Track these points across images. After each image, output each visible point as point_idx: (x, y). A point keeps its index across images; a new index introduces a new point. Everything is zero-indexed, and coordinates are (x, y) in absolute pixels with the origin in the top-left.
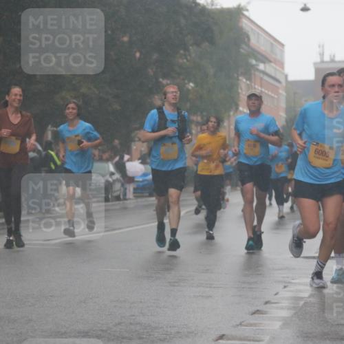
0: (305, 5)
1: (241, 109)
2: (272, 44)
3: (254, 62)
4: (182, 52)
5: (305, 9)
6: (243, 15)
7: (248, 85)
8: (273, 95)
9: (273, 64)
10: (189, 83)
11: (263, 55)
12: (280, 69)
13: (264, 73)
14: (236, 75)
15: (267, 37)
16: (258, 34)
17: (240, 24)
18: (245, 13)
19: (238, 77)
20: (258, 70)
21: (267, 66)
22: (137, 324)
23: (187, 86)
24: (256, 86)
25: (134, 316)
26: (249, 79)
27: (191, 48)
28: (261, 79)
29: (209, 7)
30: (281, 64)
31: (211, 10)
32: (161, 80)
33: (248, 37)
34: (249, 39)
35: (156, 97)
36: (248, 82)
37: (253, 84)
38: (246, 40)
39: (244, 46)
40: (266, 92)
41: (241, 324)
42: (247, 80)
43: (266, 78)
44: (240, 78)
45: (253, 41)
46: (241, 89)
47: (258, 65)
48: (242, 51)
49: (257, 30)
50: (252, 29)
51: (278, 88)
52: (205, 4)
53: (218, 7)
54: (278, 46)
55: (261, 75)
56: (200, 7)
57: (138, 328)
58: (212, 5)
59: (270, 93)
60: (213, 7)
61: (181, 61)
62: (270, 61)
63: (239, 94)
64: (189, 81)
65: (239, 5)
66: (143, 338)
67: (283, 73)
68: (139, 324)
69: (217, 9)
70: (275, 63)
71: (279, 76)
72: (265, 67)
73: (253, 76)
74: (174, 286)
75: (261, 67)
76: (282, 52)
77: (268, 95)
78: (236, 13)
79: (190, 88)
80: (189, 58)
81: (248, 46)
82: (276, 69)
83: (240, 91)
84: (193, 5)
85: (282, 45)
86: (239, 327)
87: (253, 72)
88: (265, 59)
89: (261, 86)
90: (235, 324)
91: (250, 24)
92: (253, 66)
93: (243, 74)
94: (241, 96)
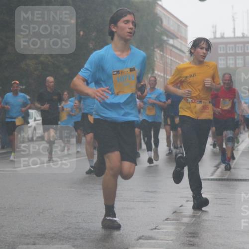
1: (156, 72)
2: (179, 25)
3: (165, 38)
6: (158, 4)
7: (161, 55)
8: (179, 62)
9: (179, 40)
11: (171, 33)
12: (183, 43)
13: (173, 46)
14: (152, 48)
15: (175, 20)
16: (169, 18)
17: (156, 11)
18: (159, 2)
19: (154, 49)
20: (168, 44)
21: (175, 41)
22: (80, 228)
24: (167, 56)
25: (78, 222)
26: (162, 50)
28: (171, 50)
30: (186, 40)
33: (161, 20)
34: (162, 22)
36: (162, 53)
37: (165, 54)
38: (160, 22)
39: (158, 27)
40: (175, 60)
41: (155, 228)
42: (160, 51)
43: (174, 50)
44: (156, 50)
45: (165, 23)
46: (157, 58)
47: (168, 40)
48: (157, 30)
49: (168, 15)
50: (164, 15)
51: (183, 57)
54: (183, 27)
55: (171, 48)
57: (81, 231)
59: (177, 61)
62: (177, 38)
63: (154, 61)
66: (85, 238)
67: (187, 47)
70: (181, 40)
71: (183, 49)
72: (173, 42)
73: (165, 49)
75: (171, 42)
76: (186, 31)
81: (161, 26)
82: (181, 43)
83: (155, 59)
85: (186, 26)
86: (154, 230)
87: (165, 45)
88: (174, 36)
89: (171, 56)
90: (151, 228)
91: (162, 11)
92: (165, 41)
93: (158, 47)
94: (156, 63)
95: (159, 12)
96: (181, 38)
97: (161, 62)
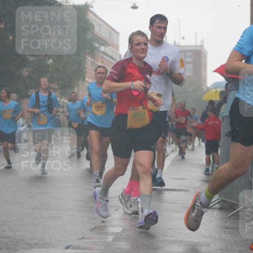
0: (135, 4)
1: (87, 79)
2: (110, 32)
3: (97, 45)
5: (134, 7)
6: (90, 11)
7: (92, 62)
9: (110, 47)
10: (49, 59)
11: (103, 40)
12: (115, 50)
13: (104, 53)
14: (83, 55)
15: (106, 27)
16: (100, 25)
17: (87, 17)
18: (91, 9)
19: (85, 55)
20: (100, 51)
21: (107, 48)
22: (6, 237)
23: (48, 62)
24: (98, 63)
25: (4, 231)
26: (93, 57)
28: (102, 58)
29: (64, 4)
30: (117, 47)
32: (28, 57)
33: (93, 26)
34: (93, 29)
35: (24, 69)
36: (93, 60)
37: (96, 62)
38: (91, 28)
39: (90, 33)
41: (83, 238)
42: (91, 58)
43: (105, 57)
44: (87, 57)
45: (97, 29)
46: (88, 65)
47: (100, 47)
48: (88, 36)
49: (100, 22)
50: (96, 21)
52: (61, 2)
53: (71, 4)
54: (115, 34)
55: (102, 55)
57: (7, 240)
58: (67, 2)
59: (108, 68)
60: (67, 4)
62: (108, 45)
63: (85, 68)
65: (87, 3)
66: (10, 248)
67: (118, 54)
68: (8, 237)
69: (70, 6)
70: (112, 46)
71: (115, 56)
72: (105, 49)
73: (96, 55)
74: (35, 209)
75: (102, 49)
76: (118, 38)
78: (84, 9)
79: (50, 63)
81: (93, 33)
82: (112, 51)
83: (86, 66)
84: (53, 2)
85: (118, 33)
86: (82, 240)
87: (96, 52)
88: (105, 43)
89: (102, 63)
91: (93, 17)
92: (96, 48)
93: (89, 54)
94: (87, 70)
95: (90, 19)
96: (113, 45)
97: (92, 69)
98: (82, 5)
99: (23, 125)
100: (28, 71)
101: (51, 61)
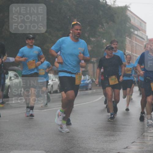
1: (127, 51)
2: (140, 22)
3: (132, 30)
4: (100, 26)
7: (130, 41)
8: (141, 45)
10: (103, 40)
11: (137, 28)
12: (143, 33)
13: (137, 35)
14: (124, 36)
15: (138, 19)
16: (135, 18)
17: (126, 14)
18: (129, 8)
20: (134, 34)
21: (138, 32)
23: (103, 41)
24: (134, 41)
26: (130, 38)
27: (104, 24)
28: (136, 38)
29: (113, 6)
30: (145, 31)
31: (114, 7)
32: (91, 38)
33: (130, 19)
34: (130, 21)
36: (130, 39)
37: (132, 40)
38: (129, 21)
39: (128, 23)
40: (138, 44)
41: (127, 148)
42: (129, 38)
43: (138, 38)
44: (127, 37)
45: (132, 21)
46: (127, 43)
47: (134, 32)
48: (127, 25)
49: (134, 16)
50: (132, 16)
51: (143, 42)
52: (111, 5)
53: (117, 6)
54: (144, 23)
55: (136, 36)
56: (108, 6)
58: (114, 5)
59: (140, 44)
60: (114, 6)
61: (100, 30)
62: (140, 30)
63: (126, 44)
64: (104, 39)
65: (126, 5)
67: (146, 35)
69: (116, 7)
71: (144, 37)
72: (138, 33)
73: (132, 37)
75: (136, 32)
76: (145, 26)
77: (139, 45)
78: (125, 9)
79: (104, 42)
80: (103, 28)
81: (130, 23)
82: (142, 34)
83: (126, 43)
84: (106, 5)
85: (145, 23)
87: (132, 35)
89: (136, 41)
90: (124, 147)
91: (130, 13)
92: (132, 32)
93: (127, 36)
94: (127, 45)
95: (128, 14)
96: (142, 30)
97: (130, 45)
98: (123, 6)
99: (89, 80)
100: (91, 47)
101: (105, 41)
